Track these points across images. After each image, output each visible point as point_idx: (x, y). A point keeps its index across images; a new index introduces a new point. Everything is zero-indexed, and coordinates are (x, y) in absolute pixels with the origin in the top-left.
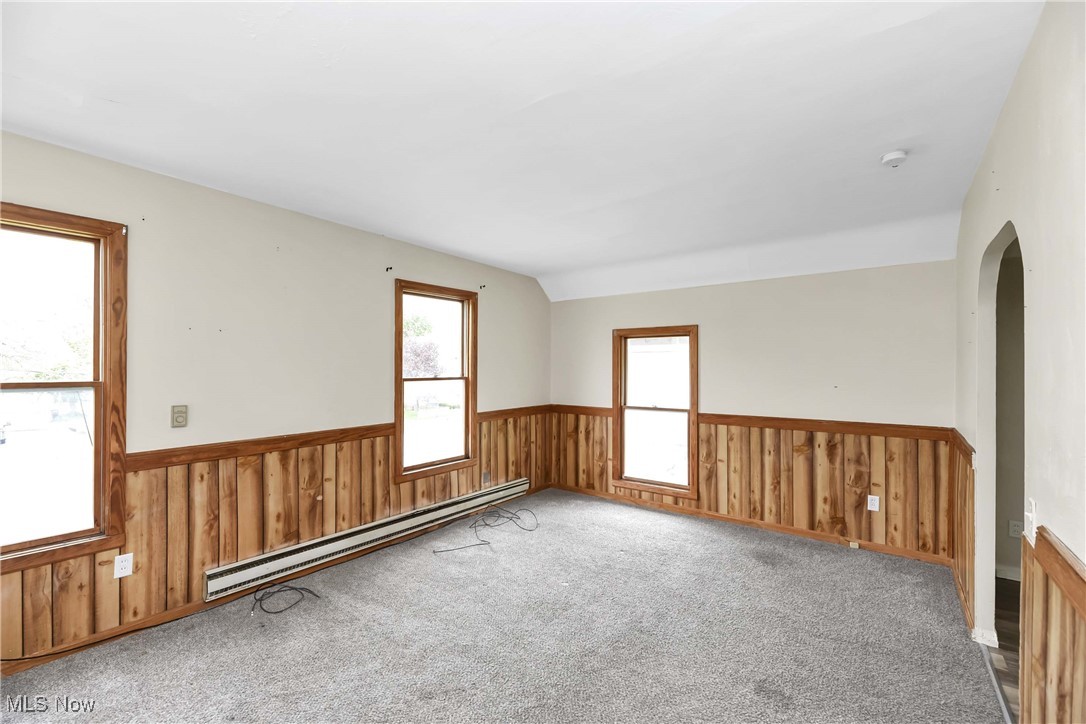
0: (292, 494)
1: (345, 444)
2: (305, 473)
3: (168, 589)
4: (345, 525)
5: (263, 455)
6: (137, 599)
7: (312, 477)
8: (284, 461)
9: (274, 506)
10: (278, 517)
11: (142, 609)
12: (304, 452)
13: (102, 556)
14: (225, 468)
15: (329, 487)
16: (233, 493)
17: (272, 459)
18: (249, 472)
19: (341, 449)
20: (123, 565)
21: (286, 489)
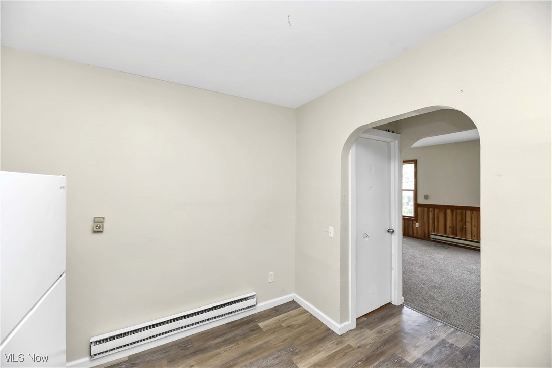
0: (455, 222)
1: (474, 212)
2: (459, 218)
3: (425, 234)
4: (475, 238)
5: (446, 210)
6: (420, 233)
7: (461, 220)
8: (452, 213)
9: (449, 224)
10: (450, 227)
11: (420, 234)
12: (459, 211)
13: (414, 222)
14: (436, 211)
15: (468, 225)
16: (438, 217)
17: (449, 212)
18: (442, 213)
19: (473, 213)
20: (417, 225)
21: (452, 220)
